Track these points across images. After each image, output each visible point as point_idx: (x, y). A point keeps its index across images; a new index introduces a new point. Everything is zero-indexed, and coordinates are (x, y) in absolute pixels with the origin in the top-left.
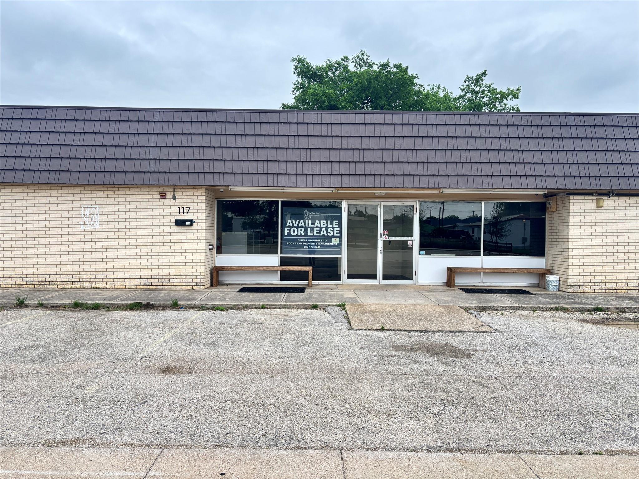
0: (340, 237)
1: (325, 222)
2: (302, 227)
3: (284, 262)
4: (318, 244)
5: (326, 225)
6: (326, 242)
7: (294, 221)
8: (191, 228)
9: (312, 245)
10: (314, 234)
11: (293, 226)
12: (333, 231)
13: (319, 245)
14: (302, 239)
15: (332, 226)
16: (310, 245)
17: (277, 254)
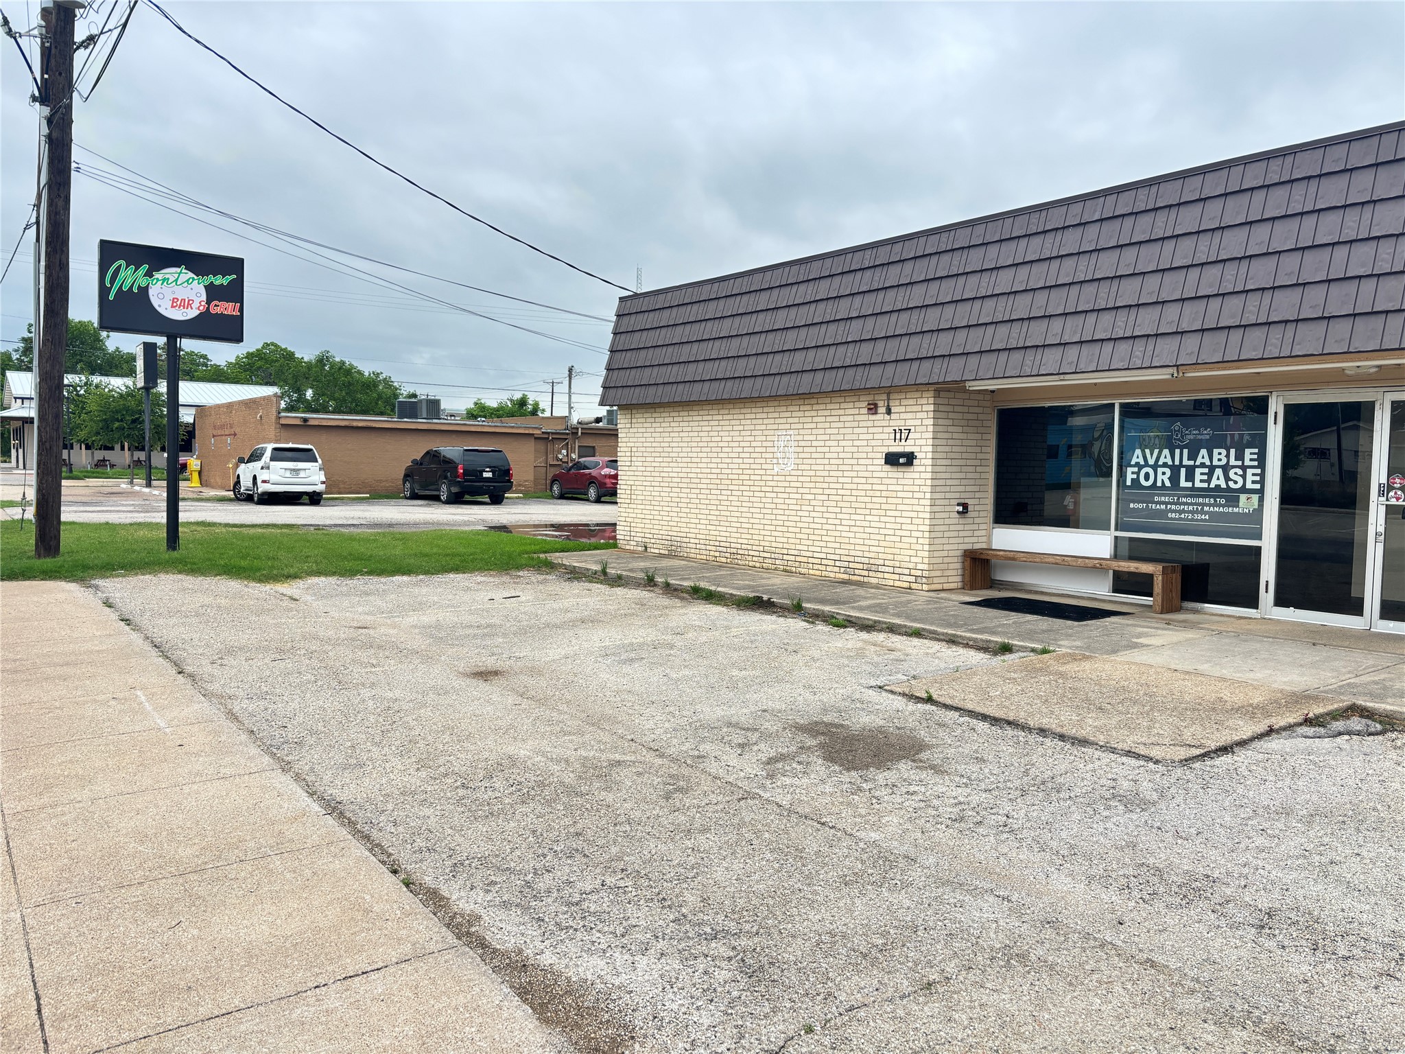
0: (1261, 492)
1: (1224, 452)
2: (1165, 465)
3: (1121, 550)
4: (1202, 509)
5: (1224, 462)
6: (1223, 506)
7: (1147, 451)
8: (911, 469)
9: (1189, 512)
10: (1193, 484)
11: (1147, 465)
12: (1244, 477)
13: (1206, 513)
14: (1165, 495)
15: (1240, 463)
16: (1184, 511)
17: (1109, 530)
